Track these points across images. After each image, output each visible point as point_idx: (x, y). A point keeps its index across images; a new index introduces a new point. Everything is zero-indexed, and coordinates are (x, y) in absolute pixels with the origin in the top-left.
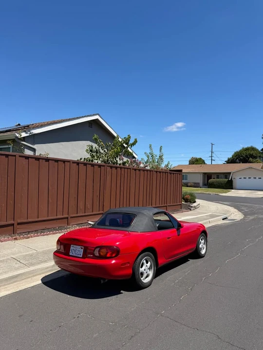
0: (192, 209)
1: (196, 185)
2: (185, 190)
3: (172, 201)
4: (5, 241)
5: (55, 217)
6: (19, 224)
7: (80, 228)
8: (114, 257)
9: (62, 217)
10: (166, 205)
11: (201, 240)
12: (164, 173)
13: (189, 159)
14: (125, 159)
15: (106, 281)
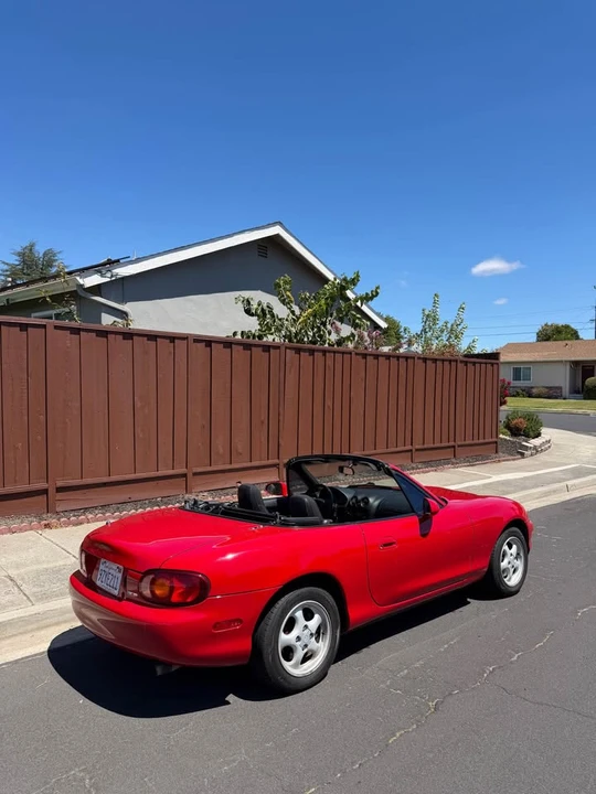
0: (527, 453)
1: (553, 393)
2: (513, 404)
3: (469, 432)
4: (21, 530)
5: (153, 474)
6: (59, 490)
7: (140, 510)
8: (191, 603)
9: (171, 472)
10: (452, 443)
11: (505, 547)
12: (446, 363)
13: (538, 328)
14: (346, 330)
15: (174, 668)
